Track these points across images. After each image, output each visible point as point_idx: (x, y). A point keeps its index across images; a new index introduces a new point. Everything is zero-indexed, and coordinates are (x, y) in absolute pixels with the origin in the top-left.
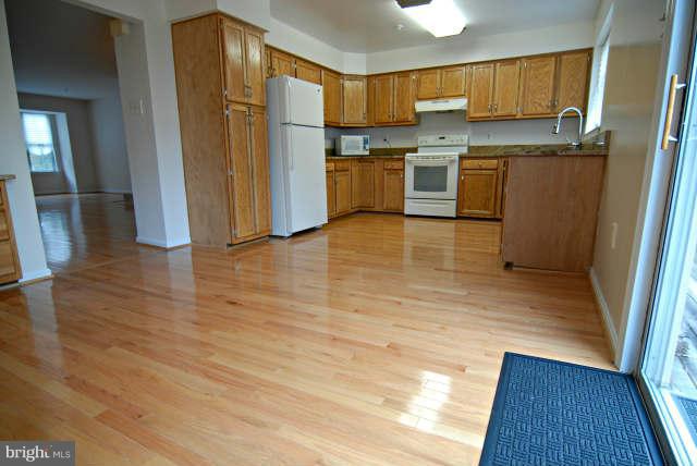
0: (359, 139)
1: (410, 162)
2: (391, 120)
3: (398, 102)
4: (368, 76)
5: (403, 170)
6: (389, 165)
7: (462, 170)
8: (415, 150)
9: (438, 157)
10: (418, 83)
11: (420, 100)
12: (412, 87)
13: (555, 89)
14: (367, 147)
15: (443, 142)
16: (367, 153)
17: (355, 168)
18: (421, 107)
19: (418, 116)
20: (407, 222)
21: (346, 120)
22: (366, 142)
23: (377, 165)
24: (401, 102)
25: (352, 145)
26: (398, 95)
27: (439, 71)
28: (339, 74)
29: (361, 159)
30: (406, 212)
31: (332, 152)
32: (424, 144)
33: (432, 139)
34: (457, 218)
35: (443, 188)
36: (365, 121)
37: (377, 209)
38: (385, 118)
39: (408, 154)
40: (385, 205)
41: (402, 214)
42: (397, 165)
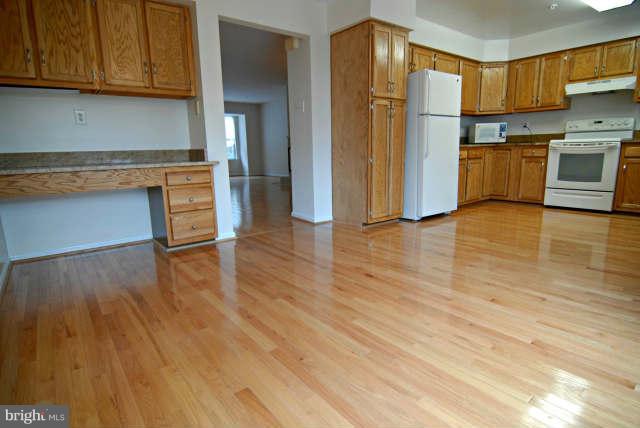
0: (496, 126)
1: (555, 149)
2: (534, 105)
3: (544, 85)
4: (510, 62)
5: (546, 157)
6: (529, 152)
7: (623, 158)
8: (562, 136)
9: (593, 143)
10: (571, 63)
11: (571, 81)
12: (563, 69)
14: (504, 134)
15: (599, 127)
16: (504, 140)
17: (489, 156)
18: (572, 89)
19: (568, 99)
20: (546, 213)
21: (484, 107)
22: (502, 129)
23: (514, 154)
24: (548, 84)
25: (488, 133)
26: (544, 79)
27: (599, 48)
28: (478, 62)
29: (496, 146)
30: (547, 202)
31: (465, 140)
32: (574, 129)
33: (583, 125)
34: (614, 212)
35: (598, 179)
36: (503, 108)
37: (511, 197)
38: (527, 104)
39: (552, 141)
40: (520, 196)
41: (542, 205)
42: (538, 153)
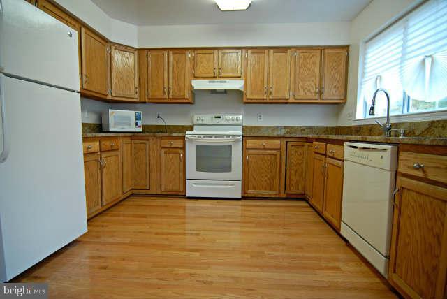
0: (131, 114)
1: (191, 141)
2: (166, 96)
3: (173, 78)
4: (140, 50)
5: (184, 148)
6: (166, 143)
7: (245, 149)
8: (191, 128)
9: (222, 136)
10: (194, 60)
11: (196, 78)
12: (188, 65)
13: (321, 78)
14: (140, 123)
15: (219, 121)
16: (140, 130)
17: (127, 147)
18: (199, 85)
19: (194, 93)
20: (189, 204)
21: (116, 92)
22: (138, 118)
23: (153, 144)
24: (176, 78)
25: (122, 120)
26: (173, 72)
27: (215, 52)
28: (106, 41)
29: (133, 136)
30: (187, 195)
31: (96, 129)
32: (200, 122)
33: (208, 118)
34: (243, 198)
35: (228, 168)
36: (137, 96)
37: (153, 191)
38: (159, 94)
39: (187, 133)
40: (163, 189)
41: (184, 197)
42: (178, 144)
